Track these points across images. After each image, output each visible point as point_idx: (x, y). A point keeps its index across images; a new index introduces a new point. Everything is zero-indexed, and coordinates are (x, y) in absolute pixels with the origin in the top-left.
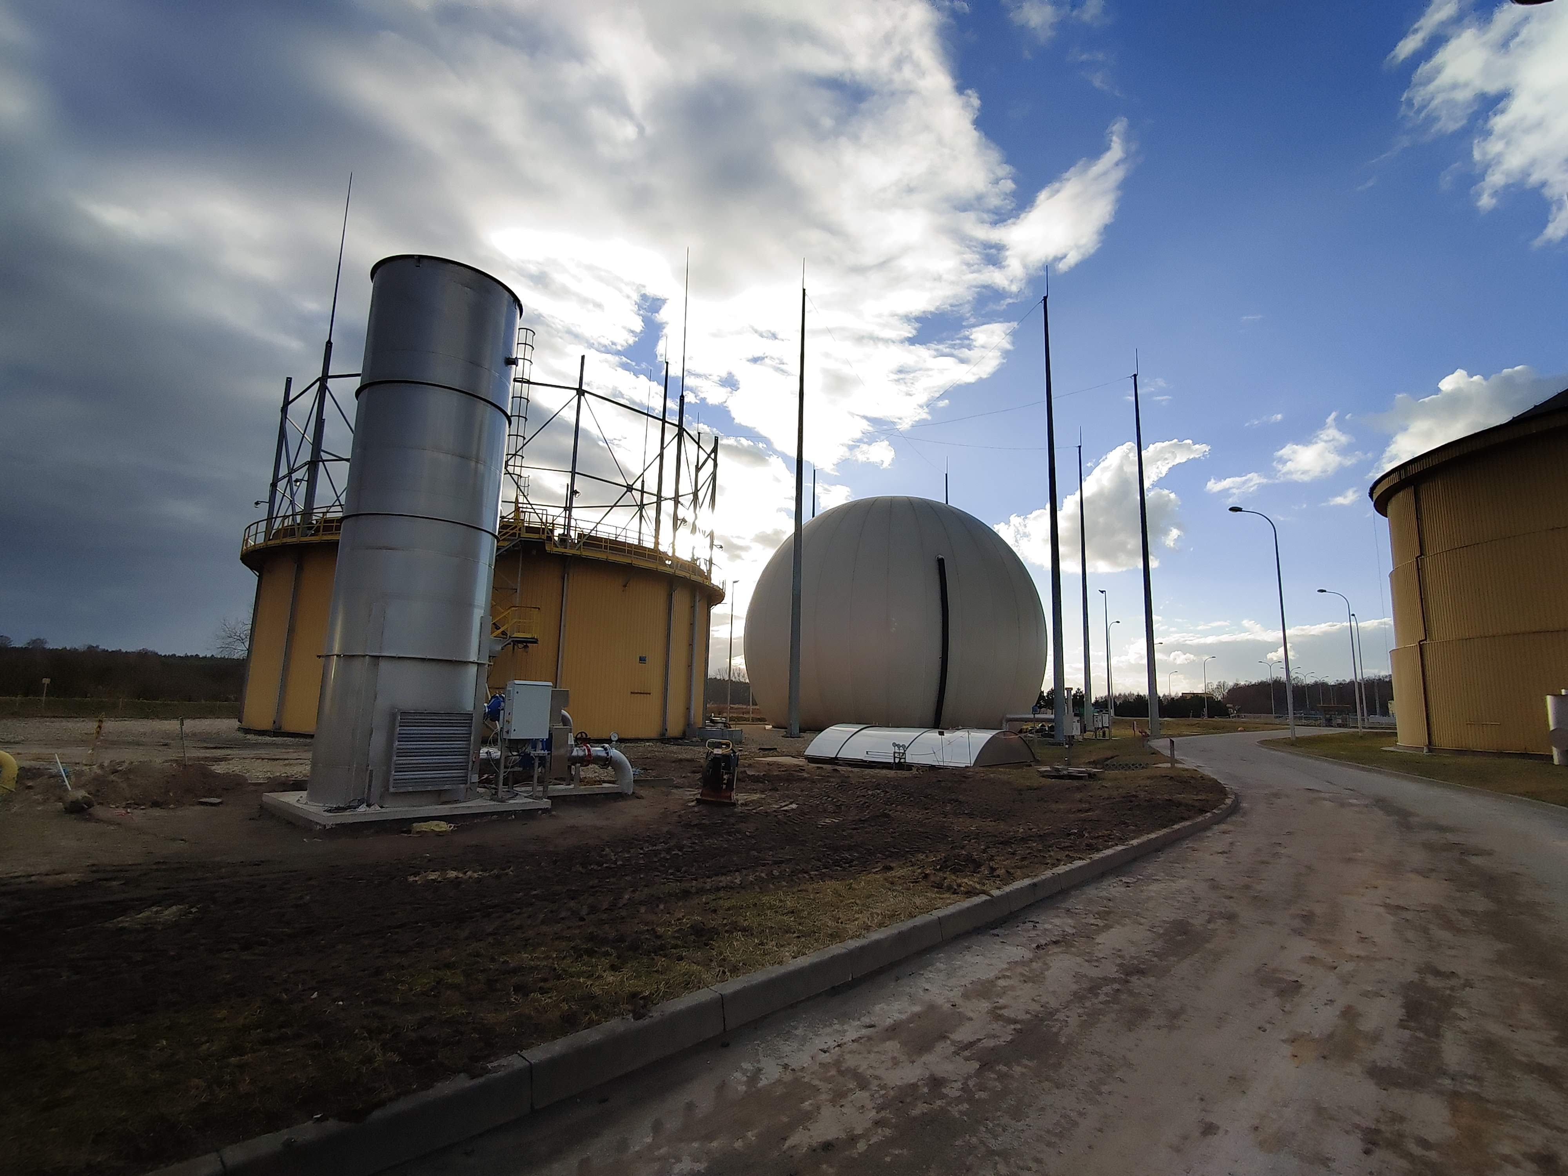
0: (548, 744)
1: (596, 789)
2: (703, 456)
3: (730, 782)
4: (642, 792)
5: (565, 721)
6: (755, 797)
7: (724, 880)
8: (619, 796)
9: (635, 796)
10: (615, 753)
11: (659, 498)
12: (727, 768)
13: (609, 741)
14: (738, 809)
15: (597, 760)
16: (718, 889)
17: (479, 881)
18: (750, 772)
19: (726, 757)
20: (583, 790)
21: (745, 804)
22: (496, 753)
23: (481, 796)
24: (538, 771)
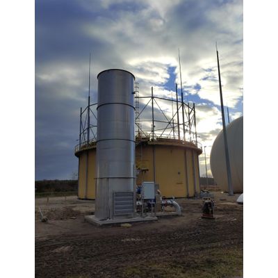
0: (155, 200)
1: (170, 213)
2: (190, 110)
3: (212, 211)
4: (183, 214)
5: (159, 193)
6: (221, 216)
7: (215, 244)
8: (177, 216)
9: (181, 216)
10: (174, 202)
11: (179, 124)
12: (211, 206)
13: (172, 198)
14: (216, 220)
15: (169, 204)
16: (213, 248)
17: (140, 242)
18: (218, 208)
19: (210, 203)
20: (166, 214)
21: (218, 219)
22: (141, 203)
23: (137, 216)
24: (153, 208)
